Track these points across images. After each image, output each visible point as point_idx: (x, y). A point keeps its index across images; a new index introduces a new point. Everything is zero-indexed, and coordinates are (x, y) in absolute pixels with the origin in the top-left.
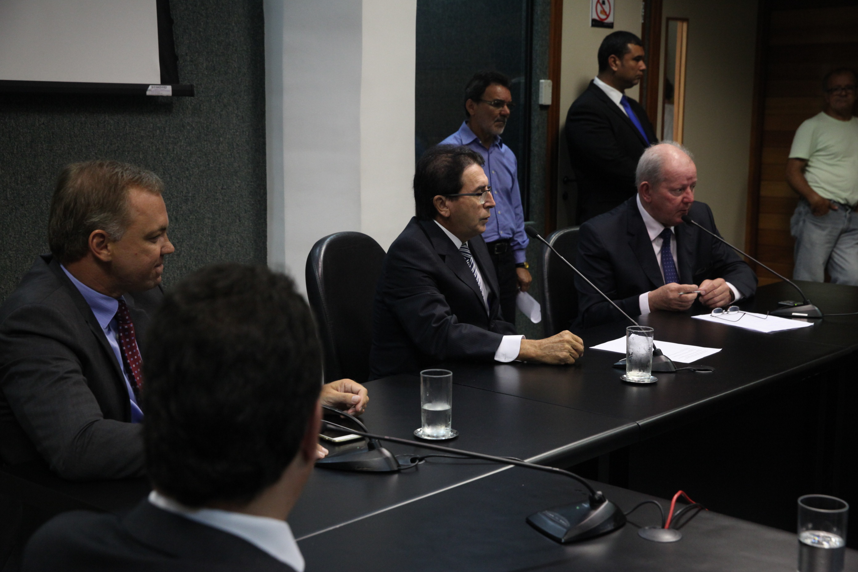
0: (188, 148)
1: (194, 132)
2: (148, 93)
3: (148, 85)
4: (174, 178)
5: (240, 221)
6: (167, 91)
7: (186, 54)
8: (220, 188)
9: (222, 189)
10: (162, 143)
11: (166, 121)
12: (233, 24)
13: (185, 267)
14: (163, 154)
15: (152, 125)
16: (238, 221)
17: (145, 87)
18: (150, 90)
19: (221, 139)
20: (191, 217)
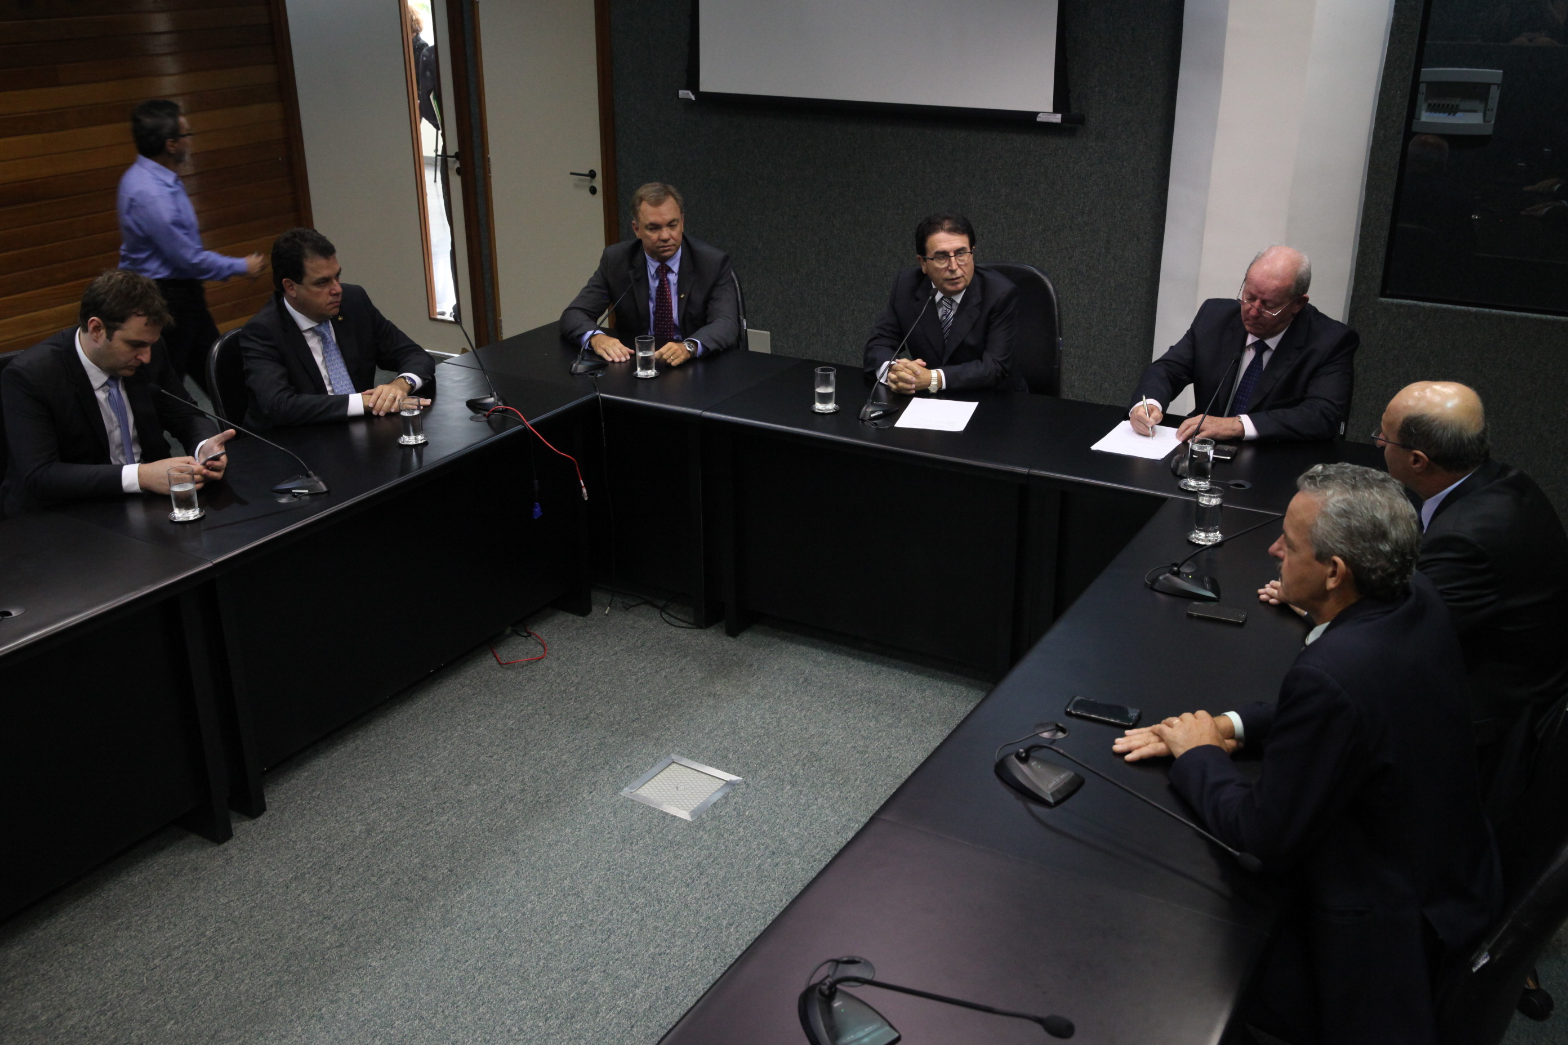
0: (1089, 168)
1: (1096, 155)
2: (1038, 119)
3: (1038, 113)
4: (1072, 192)
5: (1138, 240)
6: (1057, 118)
7: (1096, 86)
8: (1119, 207)
9: (1121, 208)
10: (1063, 161)
11: (1069, 143)
12: (1150, 59)
13: (1076, 270)
14: (1063, 171)
15: (1054, 145)
16: (1135, 239)
17: (1036, 114)
18: (1040, 117)
19: (1125, 164)
20: (1086, 228)
